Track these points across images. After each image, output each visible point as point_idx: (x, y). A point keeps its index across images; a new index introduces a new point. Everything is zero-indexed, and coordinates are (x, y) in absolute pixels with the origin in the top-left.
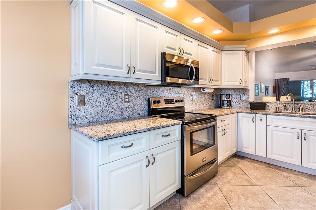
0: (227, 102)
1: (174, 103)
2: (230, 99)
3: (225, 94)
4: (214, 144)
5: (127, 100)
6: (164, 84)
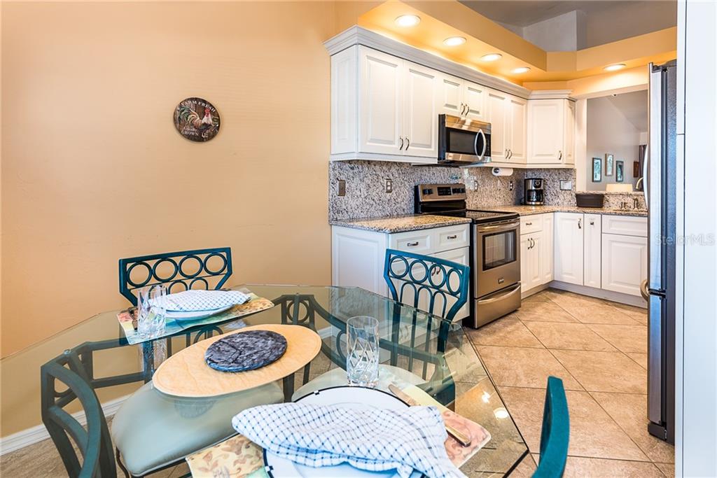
0: (537, 195)
1: (450, 194)
2: (542, 188)
3: (532, 179)
4: (515, 259)
5: (389, 188)
6: (443, 163)
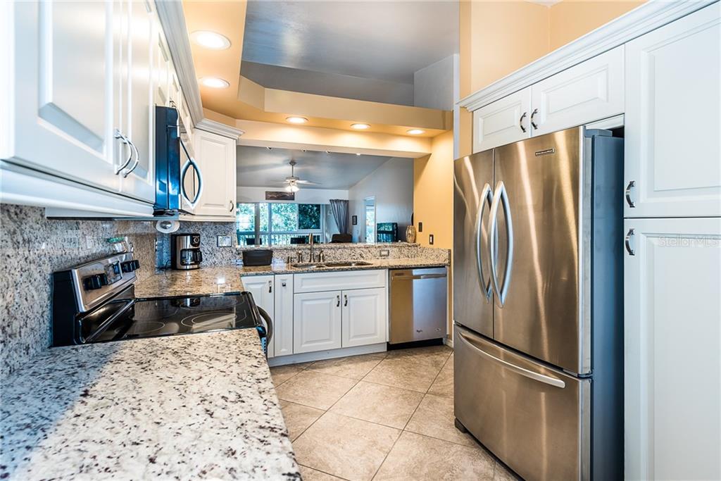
0: (194, 255)
3: (186, 235)
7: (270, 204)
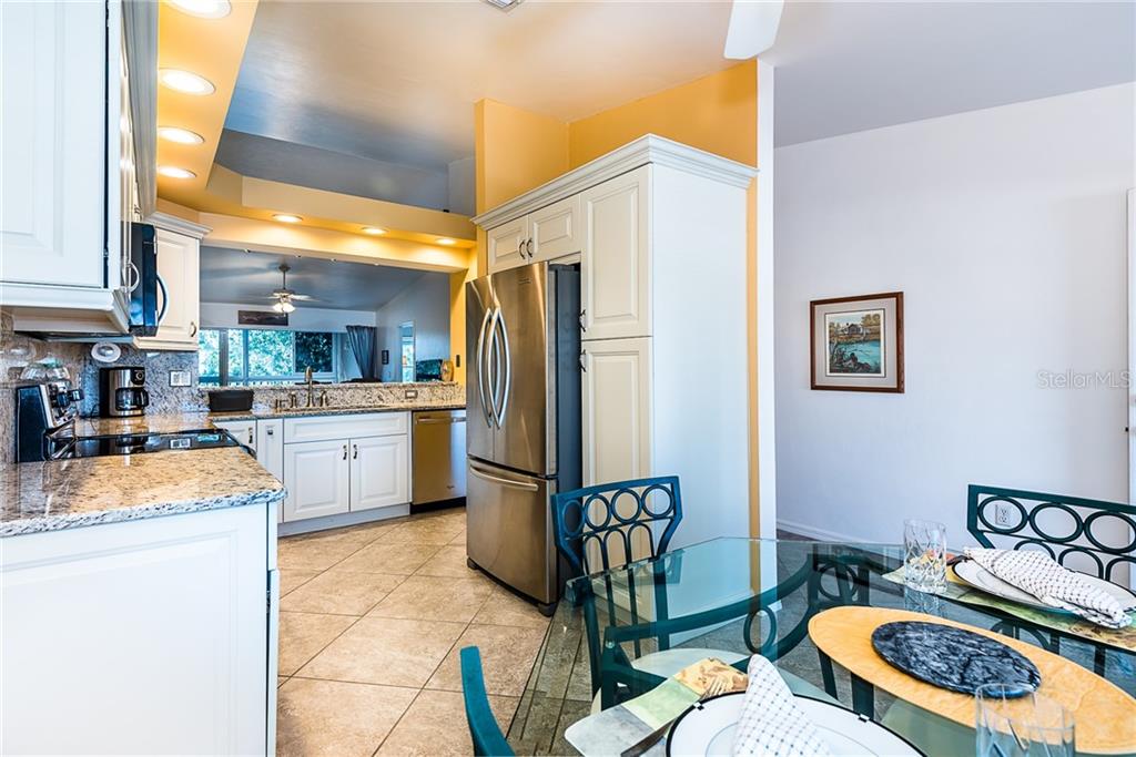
0: (135, 396)
2: (146, 384)
7: (246, 332)
